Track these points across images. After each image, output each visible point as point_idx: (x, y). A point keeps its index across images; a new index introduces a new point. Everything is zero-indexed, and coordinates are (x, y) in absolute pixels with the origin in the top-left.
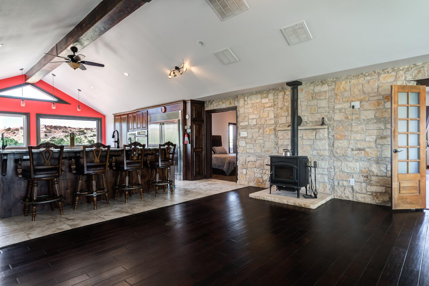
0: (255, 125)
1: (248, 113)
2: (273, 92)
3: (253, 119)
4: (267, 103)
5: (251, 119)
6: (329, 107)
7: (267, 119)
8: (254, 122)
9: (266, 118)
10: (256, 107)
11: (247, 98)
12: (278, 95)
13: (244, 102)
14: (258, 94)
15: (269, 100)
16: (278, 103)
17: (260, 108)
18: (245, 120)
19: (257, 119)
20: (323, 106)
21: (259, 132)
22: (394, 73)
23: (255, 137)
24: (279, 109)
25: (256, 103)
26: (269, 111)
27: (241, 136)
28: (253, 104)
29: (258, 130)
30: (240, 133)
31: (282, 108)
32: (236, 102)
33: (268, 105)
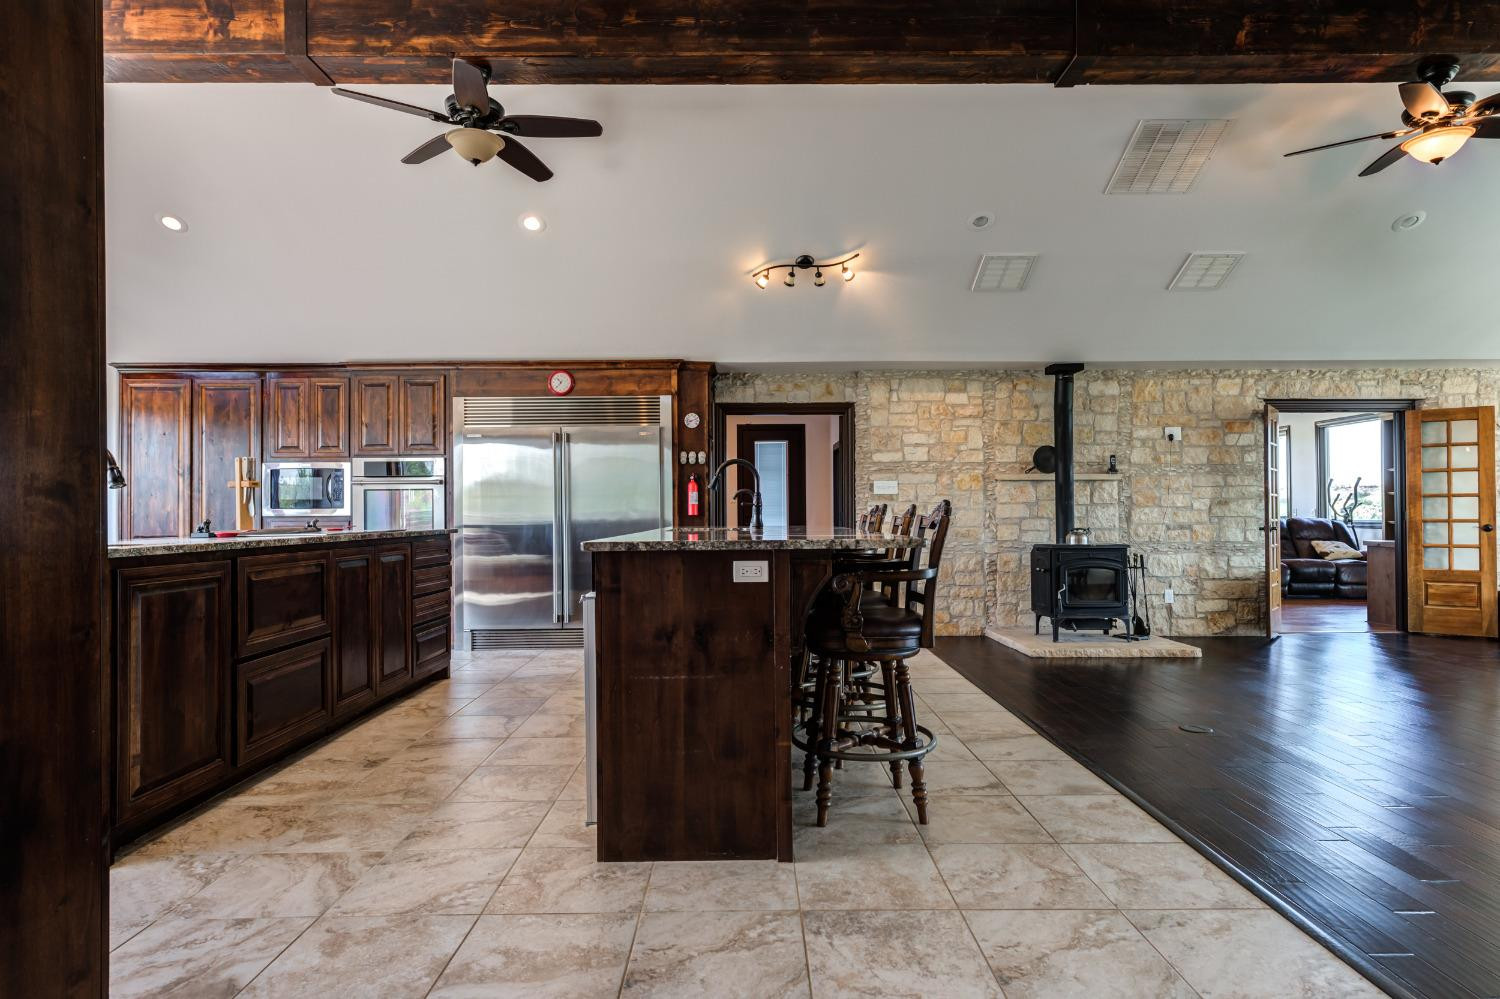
0: (924, 462)
1: (903, 427)
2: (983, 378)
3: (917, 445)
4: (963, 406)
5: (908, 445)
6: (1119, 434)
7: (962, 448)
8: (921, 455)
9: (959, 444)
10: (930, 413)
11: (900, 384)
12: (994, 388)
13: (887, 395)
14: (932, 377)
15: (969, 397)
16: (993, 410)
17: (942, 417)
18: (889, 447)
19: (930, 447)
20: (1108, 429)
21: (937, 481)
22: (1238, 381)
23: (923, 497)
24: (997, 425)
25: (928, 401)
26: (968, 426)
27: (876, 491)
28: (918, 402)
29: (933, 477)
30: (872, 485)
31: (1004, 424)
32: (849, 391)
33: (968, 411)
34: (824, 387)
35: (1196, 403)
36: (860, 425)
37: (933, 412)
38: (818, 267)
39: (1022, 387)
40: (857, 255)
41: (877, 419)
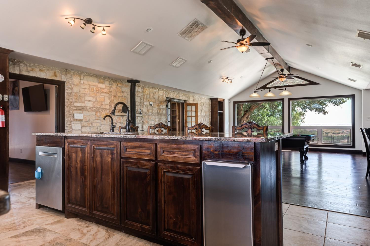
0: (91, 107)
1: (85, 94)
2: (109, 80)
3: (89, 101)
4: (103, 89)
5: (87, 101)
6: (141, 103)
7: (103, 103)
8: (90, 105)
9: (102, 102)
10: (93, 90)
11: (84, 78)
12: (112, 84)
13: (79, 81)
14: (94, 77)
15: (105, 86)
16: (112, 92)
17: (97, 92)
18: (80, 101)
19: (94, 102)
20: (139, 101)
21: (96, 114)
23: (91, 120)
24: (113, 97)
25: (93, 85)
26: (105, 96)
27: (75, 117)
28: (90, 85)
29: (94, 113)
30: (74, 115)
31: (115, 96)
32: (63, 76)
33: (105, 91)
34: (53, 73)
35: (156, 96)
36: (67, 91)
37: (94, 89)
38: (94, 25)
39: (119, 85)
40: (110, 26)
41: (76, 89)
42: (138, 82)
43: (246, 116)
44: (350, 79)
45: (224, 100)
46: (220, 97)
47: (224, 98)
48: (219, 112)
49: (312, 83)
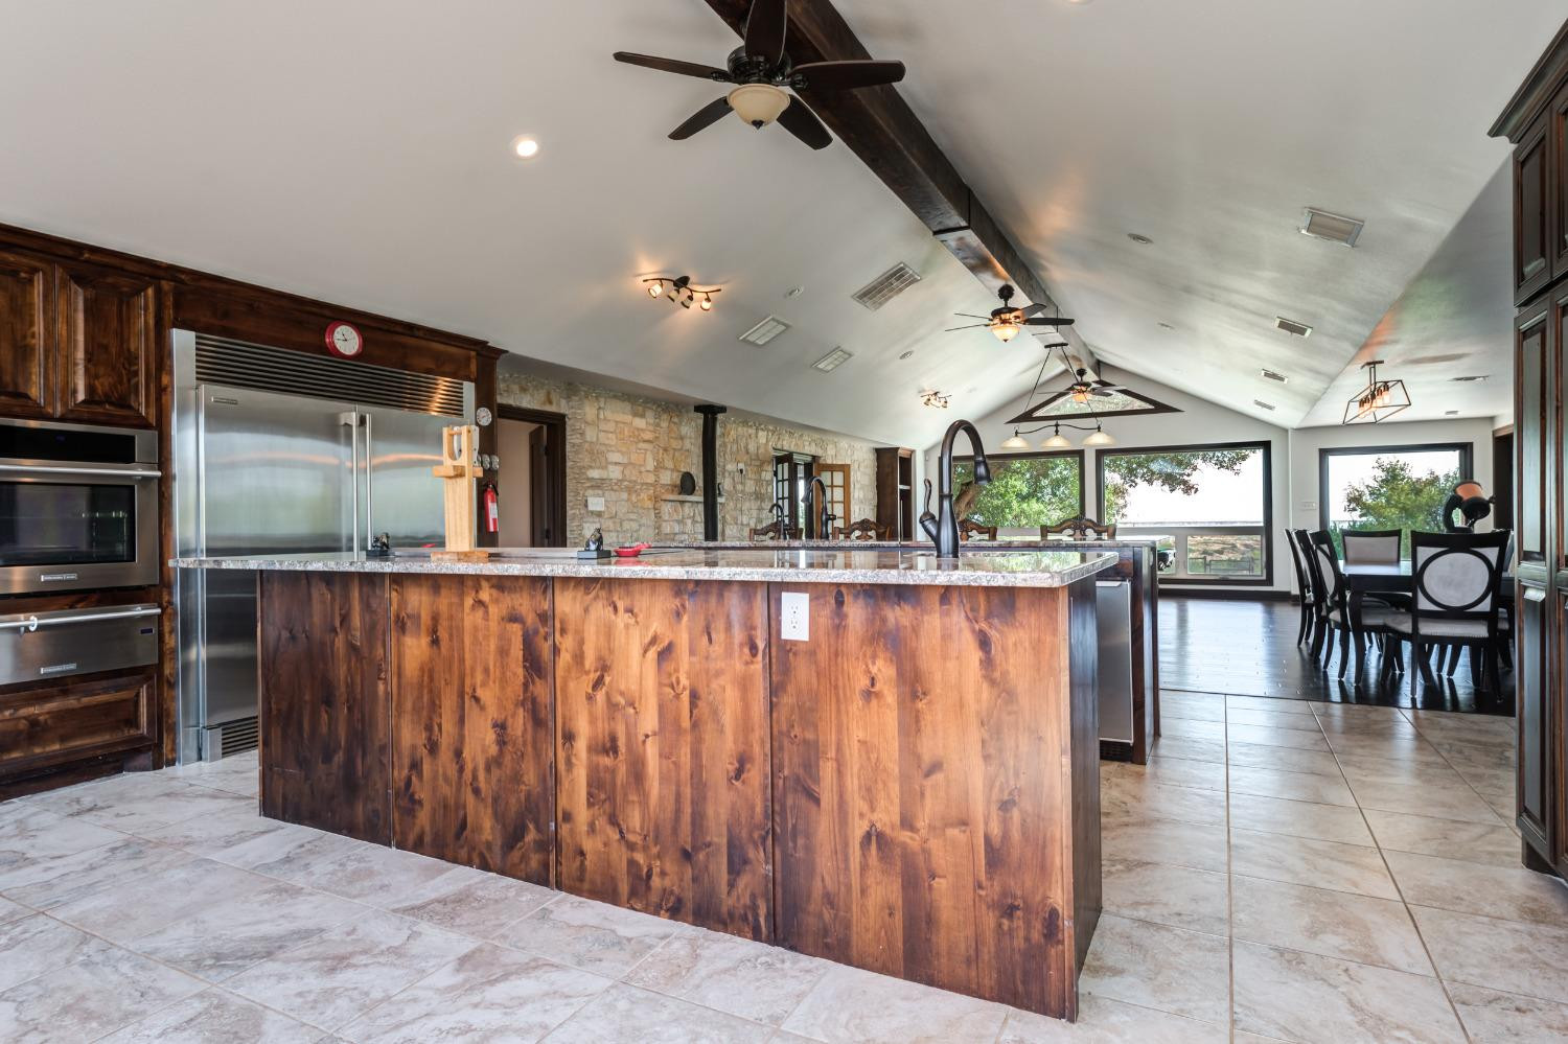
0: (619, 480)
1: (607, 445)
2: (654, 407)
3: (616, 464)
4: (643, 431)
5: (611, 463)
7: (643, 469)
8: (615, 473)
9: (640, 466)
10: (624, 434)
11: (605, 403)
12: (660, 417)
13: (597, 412)
14: (625, 400)
15: (647, 423)
16: (659, 437)
17: (632, 439)
18: (598, 464)
19: (625, 466)
21: (628, 499)
23: (620, 515)
24: (661, 451)
25: (624, 423)
26: (646, 450)
27: (591, 508)
28: (617, 422)
29: (625, 496)
30: (587, 501)
31: (665, 450)
32: (563, 402)
33: (648, 436)
34: (546, 394)
35: (752, 448)
36: (572, 439)
37: (626, 433)
38: (691, 291)
39: (676, 420)
40: (719, 290)
41: (590, 435)
42: (723, 409)
43: (966, 499)
44: (1258, 403)
45: (913, 452)
46: (904, 443)
47: (913, 448)
48: (901, 490)
49: (1160, 408)
